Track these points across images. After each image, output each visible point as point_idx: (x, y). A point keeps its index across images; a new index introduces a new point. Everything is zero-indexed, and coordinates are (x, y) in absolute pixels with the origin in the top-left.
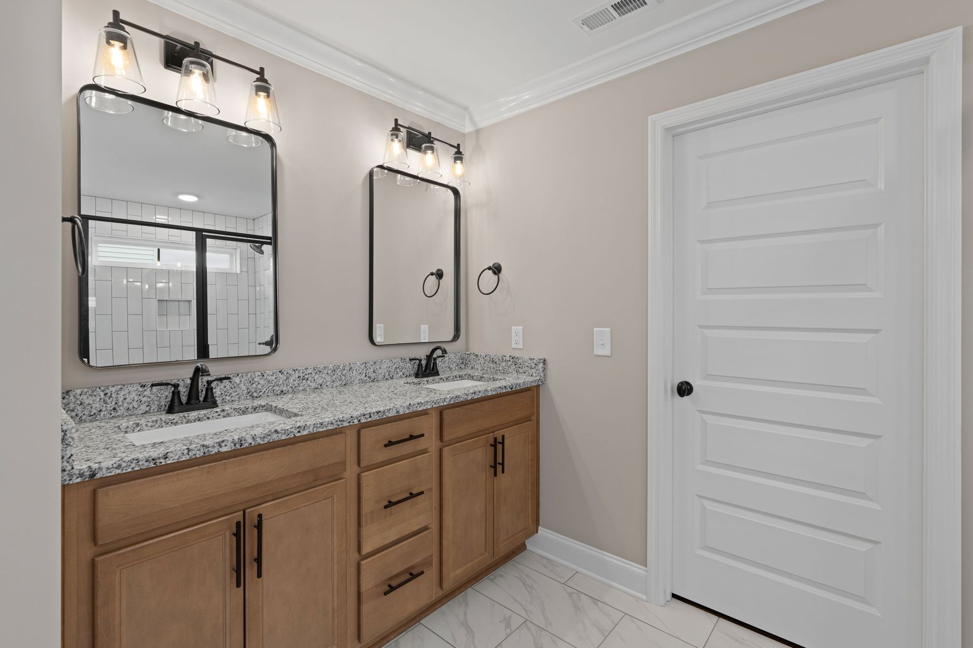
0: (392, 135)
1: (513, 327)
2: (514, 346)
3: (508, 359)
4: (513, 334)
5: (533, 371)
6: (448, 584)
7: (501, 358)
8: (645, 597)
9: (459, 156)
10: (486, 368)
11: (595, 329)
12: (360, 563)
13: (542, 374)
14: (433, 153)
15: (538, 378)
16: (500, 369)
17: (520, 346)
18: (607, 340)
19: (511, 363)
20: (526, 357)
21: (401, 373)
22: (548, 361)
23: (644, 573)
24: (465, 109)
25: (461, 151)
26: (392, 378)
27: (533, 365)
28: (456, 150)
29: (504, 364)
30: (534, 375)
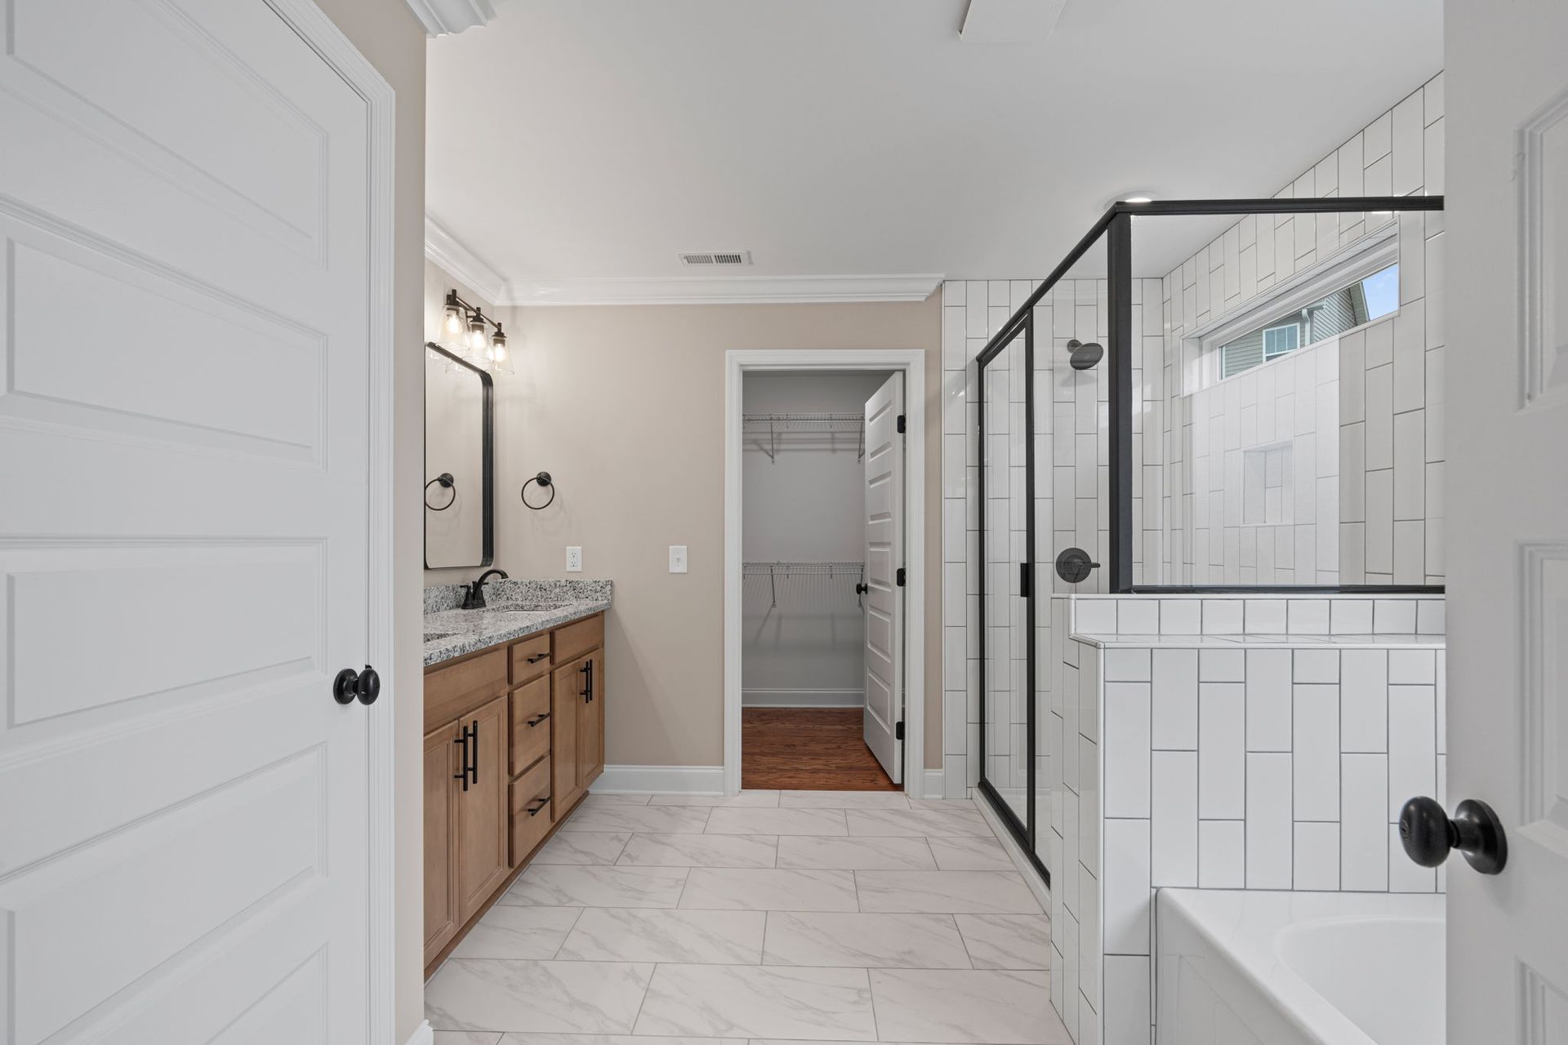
0: (448, 309)
1: (568, 548)
2: (569, 568)
3: (563, 583)
4: (568, 554)
5: (598, 594)
6: (558, 817)
7: (552, 584)
8: (722, 793)
9: (499, 337)
10: (530, 598)
11: (671, 547)
12: (513, 785)
13: (610, 598)
14: (483, 332)
15: (606, 601)
16: (552, 596)
17: (579, 568)
18: (684, 556)
19: (568, 588)
20: (589, 580)
21: (446, 605)
22: (614, 583)
23: (722, 771)
24: (505, 280)
25: (502, 331)
26: (438, 610)
27: (599, 588)
28: (496, 330)
29: (557, 590)
30: (600, 598)
